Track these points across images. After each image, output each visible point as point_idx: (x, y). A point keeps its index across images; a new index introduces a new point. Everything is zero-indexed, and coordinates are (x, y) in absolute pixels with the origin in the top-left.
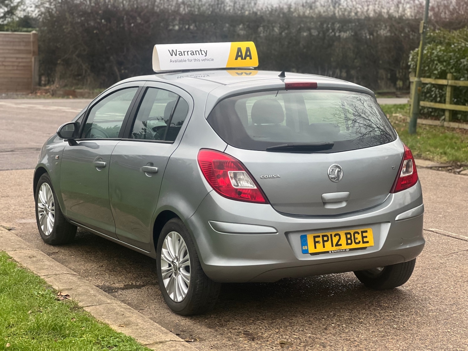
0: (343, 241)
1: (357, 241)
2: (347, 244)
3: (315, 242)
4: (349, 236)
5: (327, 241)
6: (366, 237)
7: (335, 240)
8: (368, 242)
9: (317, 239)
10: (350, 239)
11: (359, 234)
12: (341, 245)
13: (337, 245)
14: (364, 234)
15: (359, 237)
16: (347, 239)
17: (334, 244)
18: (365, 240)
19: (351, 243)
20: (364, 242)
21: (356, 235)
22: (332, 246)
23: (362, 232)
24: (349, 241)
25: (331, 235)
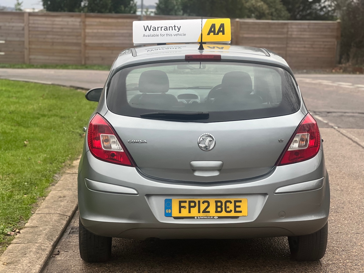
0: (212, 209)
1: (228, 210)
2: (217, 212)
3: (180, 207)
4: (219, 204)
5: (194, 207)
6: (239, 207)
7: (203, 206)
8: (241, 212)
9: (183, 204)
10: (221, 207)
11: (231, 202)
12: (209, 212)
13: (204, 211)
14: (238, 204)
15: (231, 207)
16: (217, 207)
17: (202, 210)
18: (238, 209)
19: (221, 212)
20: (236, 211)
21: (228, 204)
22: (199, 212)
23: (235, 202)
24: (219, 209)
25: (199, 202)
